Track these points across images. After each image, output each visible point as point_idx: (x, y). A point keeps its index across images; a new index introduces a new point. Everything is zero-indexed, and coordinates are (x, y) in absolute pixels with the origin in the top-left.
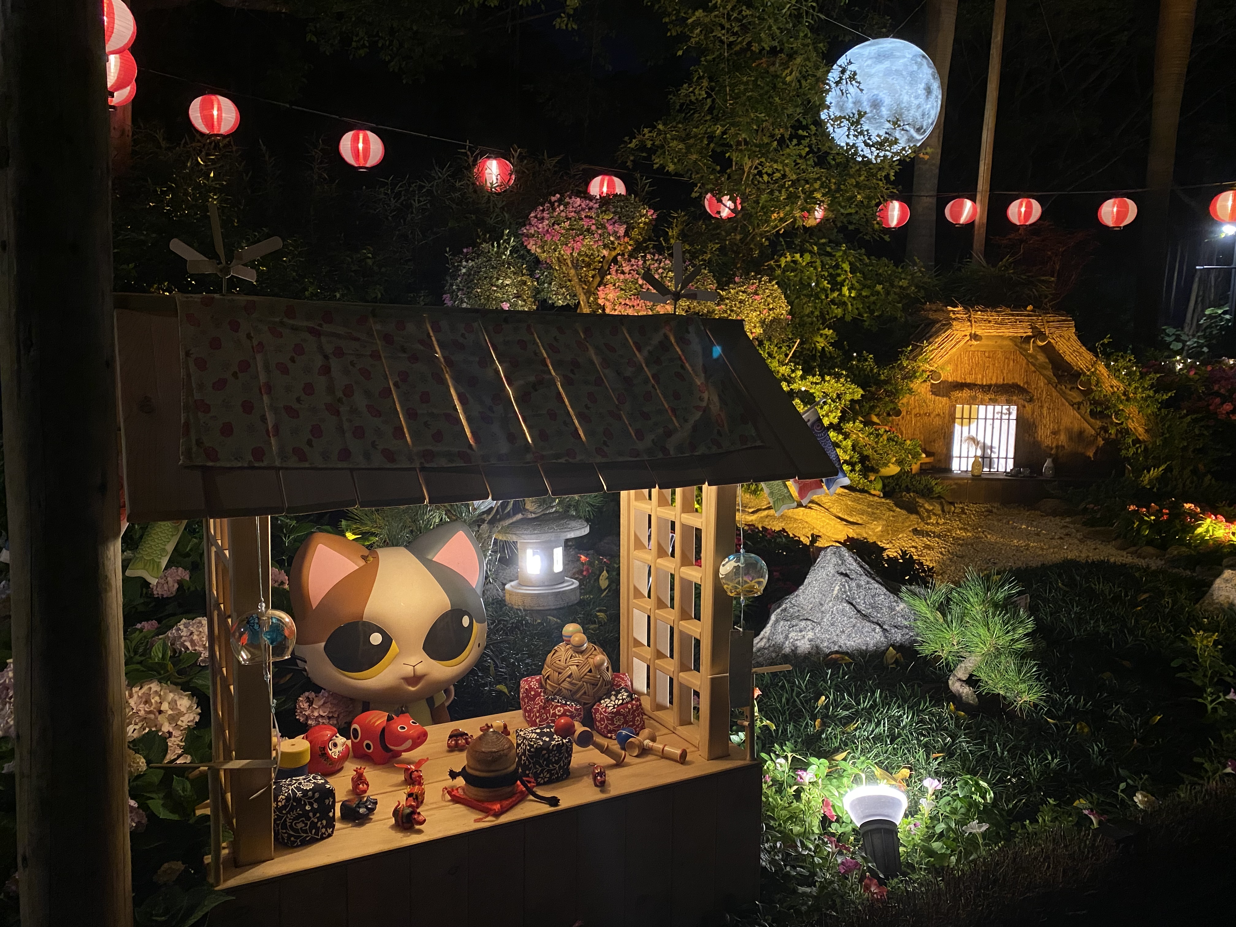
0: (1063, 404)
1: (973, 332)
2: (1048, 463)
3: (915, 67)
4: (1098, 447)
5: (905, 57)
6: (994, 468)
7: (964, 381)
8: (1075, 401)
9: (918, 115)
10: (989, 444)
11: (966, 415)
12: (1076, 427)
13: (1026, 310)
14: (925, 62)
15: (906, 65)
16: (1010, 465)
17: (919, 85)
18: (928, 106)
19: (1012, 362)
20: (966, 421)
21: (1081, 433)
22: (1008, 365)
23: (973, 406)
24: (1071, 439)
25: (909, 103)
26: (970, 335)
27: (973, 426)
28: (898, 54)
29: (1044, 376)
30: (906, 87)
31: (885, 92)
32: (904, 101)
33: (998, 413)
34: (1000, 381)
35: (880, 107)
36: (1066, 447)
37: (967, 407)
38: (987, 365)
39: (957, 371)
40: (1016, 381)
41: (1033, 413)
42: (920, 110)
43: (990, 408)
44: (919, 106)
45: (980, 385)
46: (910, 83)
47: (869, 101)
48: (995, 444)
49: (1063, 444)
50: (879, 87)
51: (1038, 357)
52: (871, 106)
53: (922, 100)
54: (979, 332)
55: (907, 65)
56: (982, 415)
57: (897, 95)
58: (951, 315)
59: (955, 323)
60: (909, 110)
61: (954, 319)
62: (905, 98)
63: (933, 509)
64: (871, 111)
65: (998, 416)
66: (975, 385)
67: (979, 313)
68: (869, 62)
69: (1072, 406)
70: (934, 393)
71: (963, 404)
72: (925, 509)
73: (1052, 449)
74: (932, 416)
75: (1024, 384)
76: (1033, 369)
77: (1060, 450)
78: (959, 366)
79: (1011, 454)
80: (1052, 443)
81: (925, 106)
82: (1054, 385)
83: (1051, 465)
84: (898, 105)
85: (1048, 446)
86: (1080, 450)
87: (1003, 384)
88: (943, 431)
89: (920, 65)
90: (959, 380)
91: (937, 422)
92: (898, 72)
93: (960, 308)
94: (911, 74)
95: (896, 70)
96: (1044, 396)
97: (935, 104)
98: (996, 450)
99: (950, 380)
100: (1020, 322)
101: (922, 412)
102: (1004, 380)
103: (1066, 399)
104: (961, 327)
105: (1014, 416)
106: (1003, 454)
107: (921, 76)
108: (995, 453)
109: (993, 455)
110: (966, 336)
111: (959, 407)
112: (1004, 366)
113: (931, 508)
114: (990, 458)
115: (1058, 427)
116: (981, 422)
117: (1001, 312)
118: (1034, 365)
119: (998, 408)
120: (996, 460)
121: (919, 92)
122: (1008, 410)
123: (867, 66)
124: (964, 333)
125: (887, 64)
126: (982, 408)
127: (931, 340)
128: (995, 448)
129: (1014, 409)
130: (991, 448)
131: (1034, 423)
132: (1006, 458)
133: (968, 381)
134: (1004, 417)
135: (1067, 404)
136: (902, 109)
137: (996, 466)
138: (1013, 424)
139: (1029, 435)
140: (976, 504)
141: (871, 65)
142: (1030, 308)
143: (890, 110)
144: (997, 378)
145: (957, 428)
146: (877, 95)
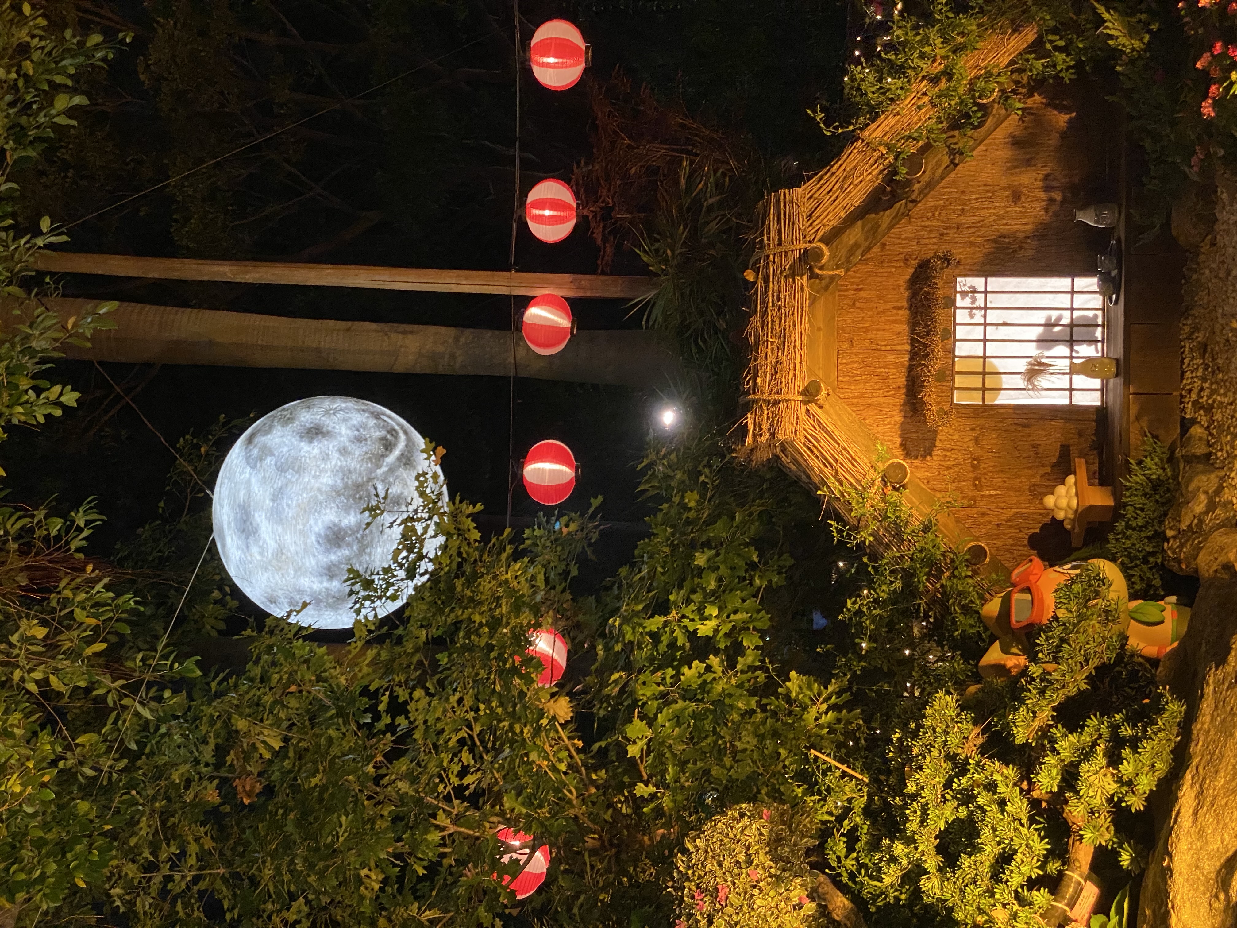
0: (954, 183)
1: (800, 398)
2: (1088, 218)
3: (269, 461)
4: (1047, 105)
5: (249, 481)
6: (1096, 316)
7: (904, 391)
8: (946, 160)
9: (358, 451)
10: (1041, 329)
11: (977, 381)
12: (1004, 153)
13: (755, 283)
14: (261, 440)
15: (264, 481)
16: (1091, 283)
17: (302, 453)
18: (344, 430)
19: (862, 294)
20: (990, 382)
21: (1016, 142)
22: (869, 300)
23: (957, 369)
24: (1029, 163)
25: (335, 473)
26: (806, 403)
27: (1000, 365)
28: (242, 493)
29: (890, 227)
30: (306, 479)
31: (312, 522)
32: (331, 482)
33: (972, 316)
34: (904, 315)
35: (340, 529)
36: (1047, 170)
37: (959, 381)
38: (867, 344)
39: (879, 405)
40: (901, 283)
41: (972, 244)
42: (350, 447)
43: (960, 332)
44: (343, 451)
45: (912, 359)
46: (298, 472)
47: (328, 551)
48: (1040, 317)
49: (1041, 176)
50: (302, 532)
51: (852, 242)
52: (339, 546)
53: (330, 446)
54: (801, 384)
55: (264, 477)
56: (977, 349)
57: (321, 498)
58: (763, 439)
59: (780, 436)
60: (350, 472)
61: (773, 435)
62: (327, 480)
63: (1206, 492)
64: (349, 545)
65: (979, 314)
66: (910, 368)
67: (759, 380)
68: (255, 550)
69: (956, 165)
70: (929, 452)
71: (953, 389)
72: (1206, 513)
73: (1051, 200)
74: (978, 453)
75: (907, 266)
76: (876, 250)
77: (1055, 184)
78: (869, 401)
79: (1064, 283)
80: (1040, 200)
81: (344, 439)
82: (910, 205)
83: (1091, 212)
84: (338, 494)
85: (1046, 210)
86: (1054, 140)
87: (910, 308)
88: (1012, 428)
89: (266, 451)
90: (900, 400)
91: (991, 441)
92: (277, 496)
93: (750, 419)
94: (281, 469)
95: (273, 500)
96: (935, 223)
97: (340, 415)
98: (1054, 314)
99: (899, 419)
100: (779, 299)
101: (972, 475)
102: (900, 308)
103: (942, 178)
104: (789, 422)
105: (978, 283)
106: (1064, 301)
107: (285, 449)
108: (1060, 318)
109: (1066, 321)
110: (808, 410)
111: (959, 398)
112: (871, 309)
113: (1203, 497)
114: (1072, 325)
115: (1004, 189)
116: (992, 349)
117: (757, 336)
118: (869, 249)
119: (961, 316)
120: (1076, 314)
121: (316, 451)
122: (964, 294)
123: (261, 554)
124: (803, 417)
125: (260, 518)
126: (961, 349)
127: (816, 480)
128: (1049, 318)
129: (963, 283)
130: (1049, 325)
131: (995, 241)
132: (1073, 292)
133: (901, 380)
134: (980, 302)
135: (952, 175)
136: (346, 487)
137: (1090, 314)
138: (995, 283)
139: (1021, 248)
140: (1183, 373)
141: (261, 547)
142: (750, 276)
143: (347, 509)
144: (895, 322)
145: (1004, 399)
146: (318, 535)
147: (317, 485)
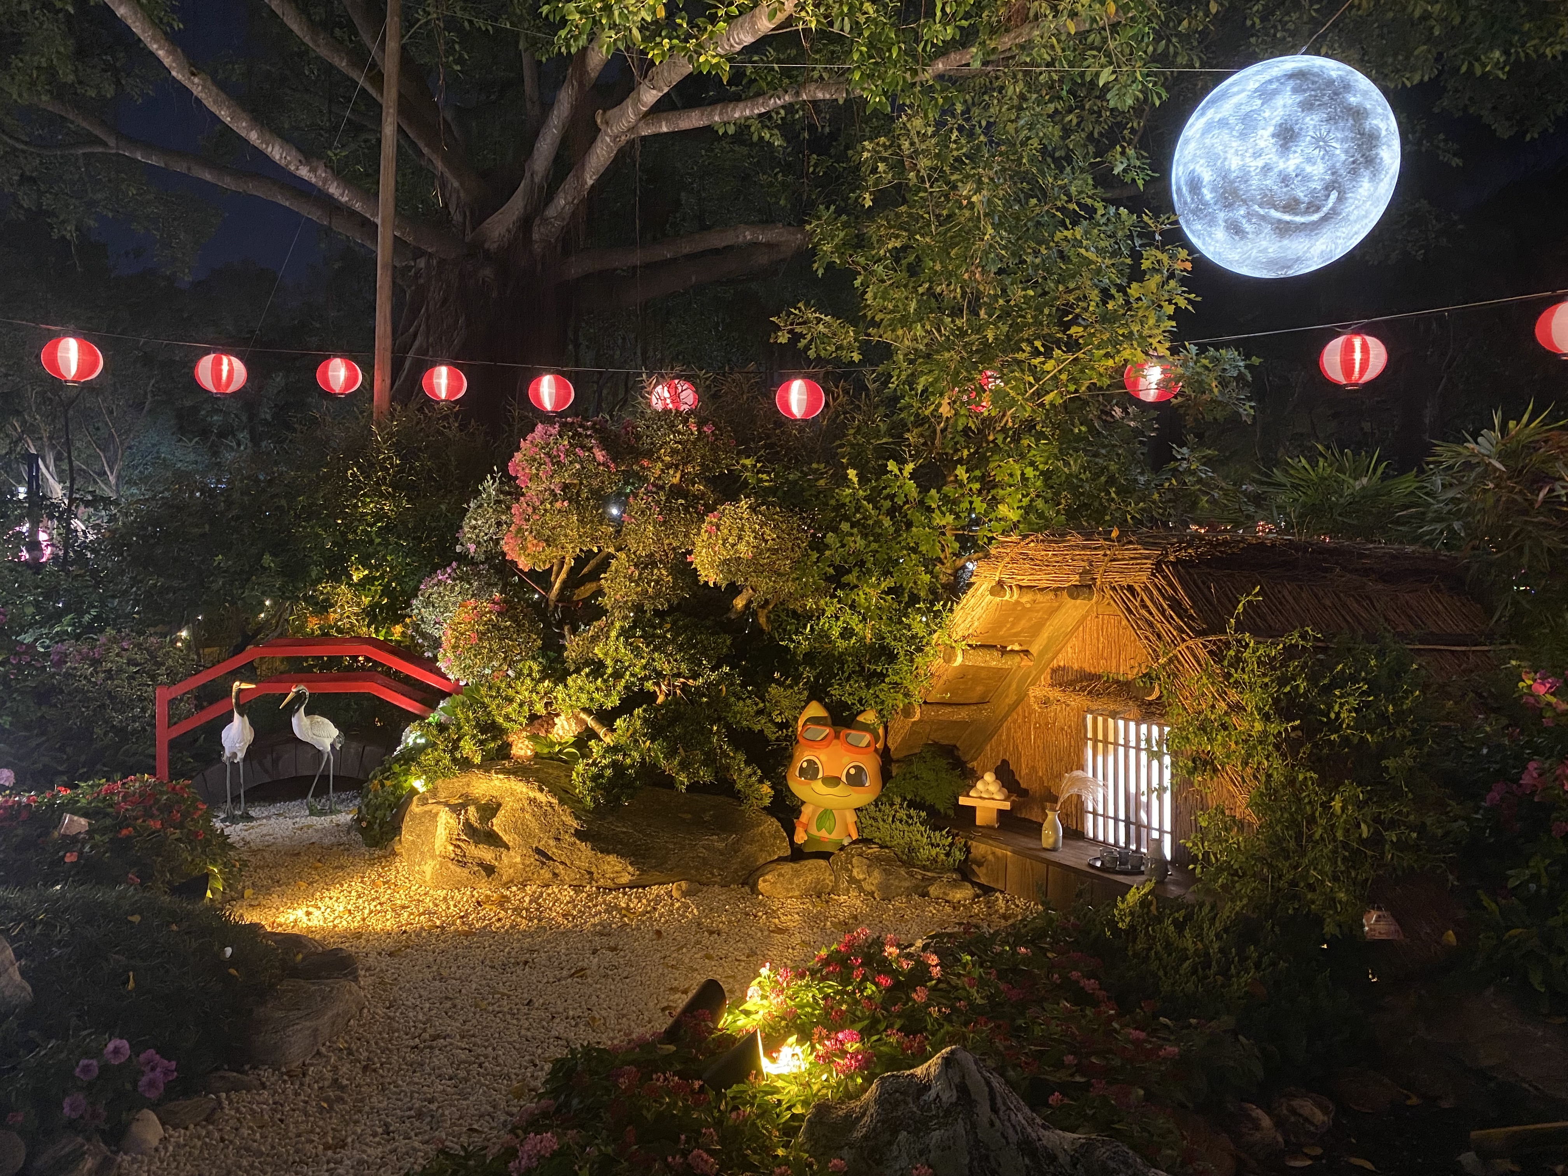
9: (1271, 182)
10: (1135, 797)
11: (1100, 736)
15: (1239, 106)
18: (1294, 162)
20: (1100, 747)
23: (1108, 719)
27: (1111, 757)
30: (1234, 144)
32: (1233, 169)
33: (1144, 738)
35: (1200, 189)
37: (1100, 719)
38: (1123, 641)
39: (1085, 650)
42: (1273, 174)
43: (1132, 726)
44: (1266, 169)
46: (1241, 134)
48: (1143, 799)
50: (1196, 156)
53: (1272, 156)
56: (1120, 738)
57: (1220, 163)
60: (1247, 181)
62: (1234, 163)
65: (1145, 745)
67: (1033, 544)
74: (1055, 729)
79: (1168, 824)
81: (1282, 166)
84: (1224, 178)
88: (1070, 759)
90: (1087, 667)
91: (1062, 740)
92: (1223, 123)
94: (1247, 117)
95: (1220, 120)
98: (1145, 811)
99: (1076, 666)
101: (1042, 721)
106: (1155, 822)
107: (1268, 114)
108: (1142, 814)
111: (1090, 719)
114: (1143, 827)
116: (1121, 753)
117: (1066, 542)
119: (1143, 728)
120: (1146, 831)
121: (1262, 144)
126: (1121, 725)
132: (1160, 830)
133: (1100, 669)
145: (1090, 757)
147: (1229, 156)
